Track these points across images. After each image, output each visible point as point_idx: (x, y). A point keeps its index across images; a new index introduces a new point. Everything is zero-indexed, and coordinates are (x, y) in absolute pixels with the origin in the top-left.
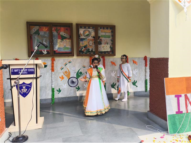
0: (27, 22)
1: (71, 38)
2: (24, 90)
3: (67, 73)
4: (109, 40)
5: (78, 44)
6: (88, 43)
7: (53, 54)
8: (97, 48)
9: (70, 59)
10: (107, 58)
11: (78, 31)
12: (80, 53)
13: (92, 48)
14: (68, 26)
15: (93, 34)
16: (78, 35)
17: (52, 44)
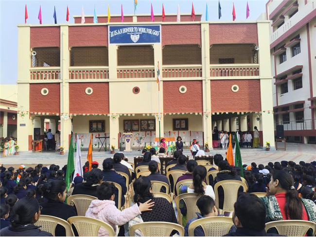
1: (138, 125)
3: (137, 138)
4: (153, 125)
5: (141, 126)
6: (145, 126)
7: (132, 131)
8: (148, 128)
9: (138, 132)
10: (152, 132)
11: (141, 122)
12: (142, 130)
13: (146, 128)
14: (137, 120)
15: (147, 123)
16: (141, 123)
17: (131, 127)
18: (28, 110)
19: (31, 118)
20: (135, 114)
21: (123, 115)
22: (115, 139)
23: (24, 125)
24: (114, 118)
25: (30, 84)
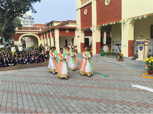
0: (151, 26)
2: (141, 49)
18: (80, 27)
19: (82, 32)
20: (147, 15)
21: (134, 18)
22: (125, 46)
23: (79, 37)
24: (124, 24)
25: (81, 9)
